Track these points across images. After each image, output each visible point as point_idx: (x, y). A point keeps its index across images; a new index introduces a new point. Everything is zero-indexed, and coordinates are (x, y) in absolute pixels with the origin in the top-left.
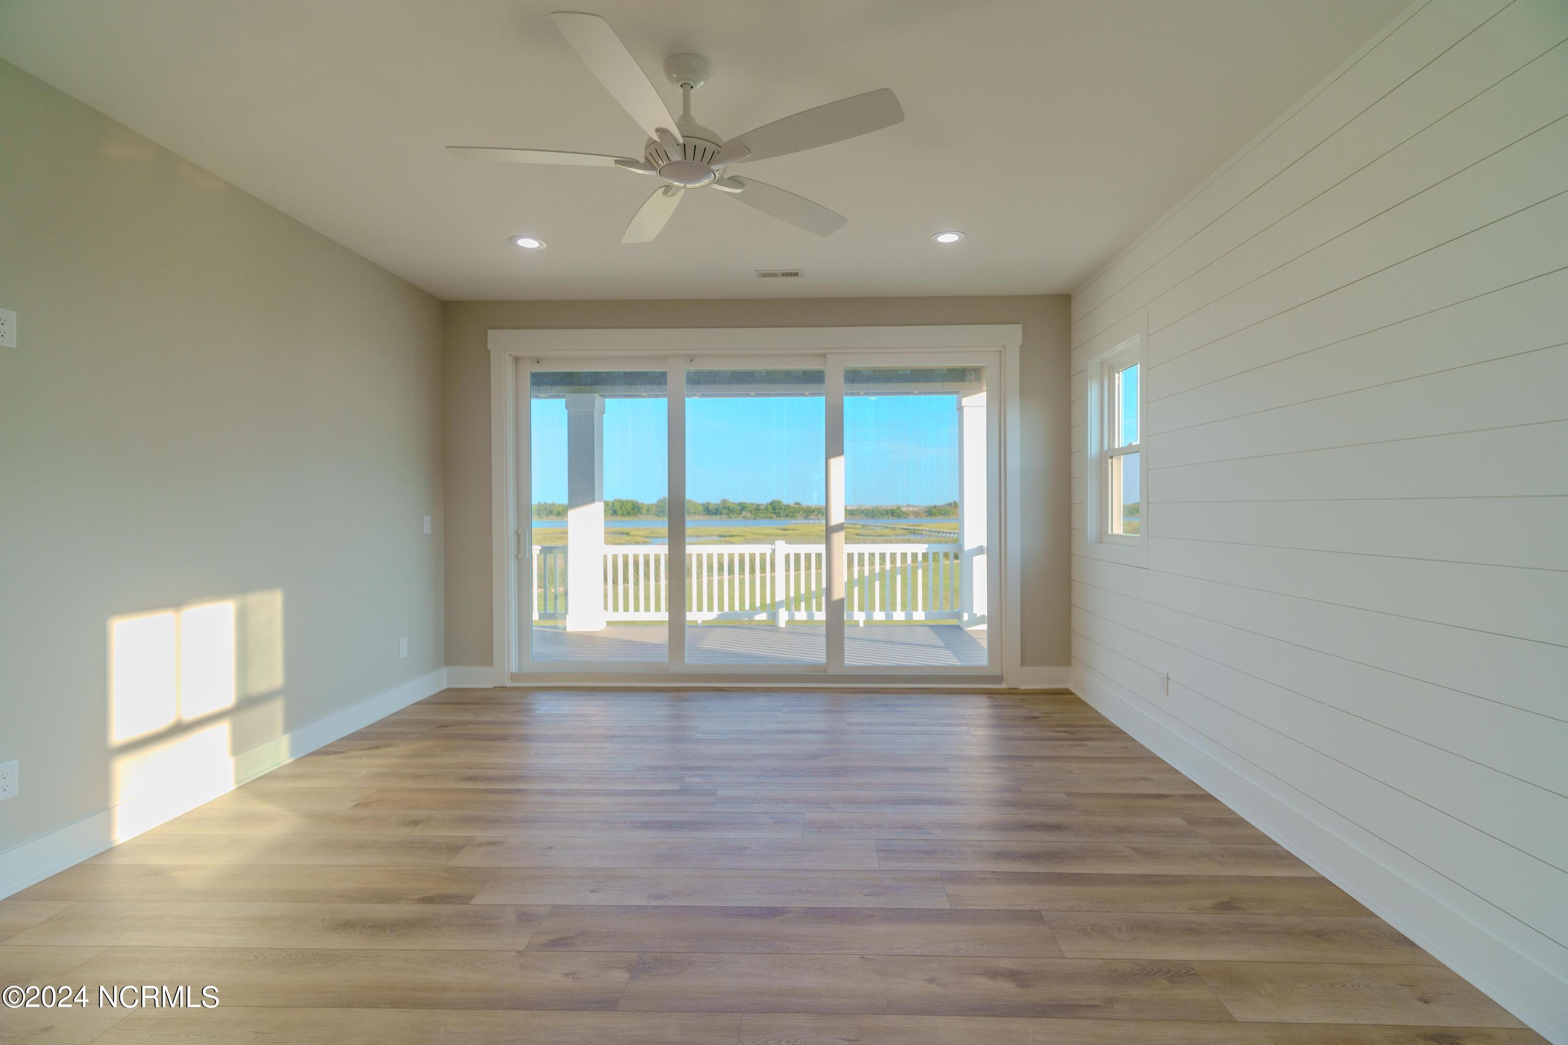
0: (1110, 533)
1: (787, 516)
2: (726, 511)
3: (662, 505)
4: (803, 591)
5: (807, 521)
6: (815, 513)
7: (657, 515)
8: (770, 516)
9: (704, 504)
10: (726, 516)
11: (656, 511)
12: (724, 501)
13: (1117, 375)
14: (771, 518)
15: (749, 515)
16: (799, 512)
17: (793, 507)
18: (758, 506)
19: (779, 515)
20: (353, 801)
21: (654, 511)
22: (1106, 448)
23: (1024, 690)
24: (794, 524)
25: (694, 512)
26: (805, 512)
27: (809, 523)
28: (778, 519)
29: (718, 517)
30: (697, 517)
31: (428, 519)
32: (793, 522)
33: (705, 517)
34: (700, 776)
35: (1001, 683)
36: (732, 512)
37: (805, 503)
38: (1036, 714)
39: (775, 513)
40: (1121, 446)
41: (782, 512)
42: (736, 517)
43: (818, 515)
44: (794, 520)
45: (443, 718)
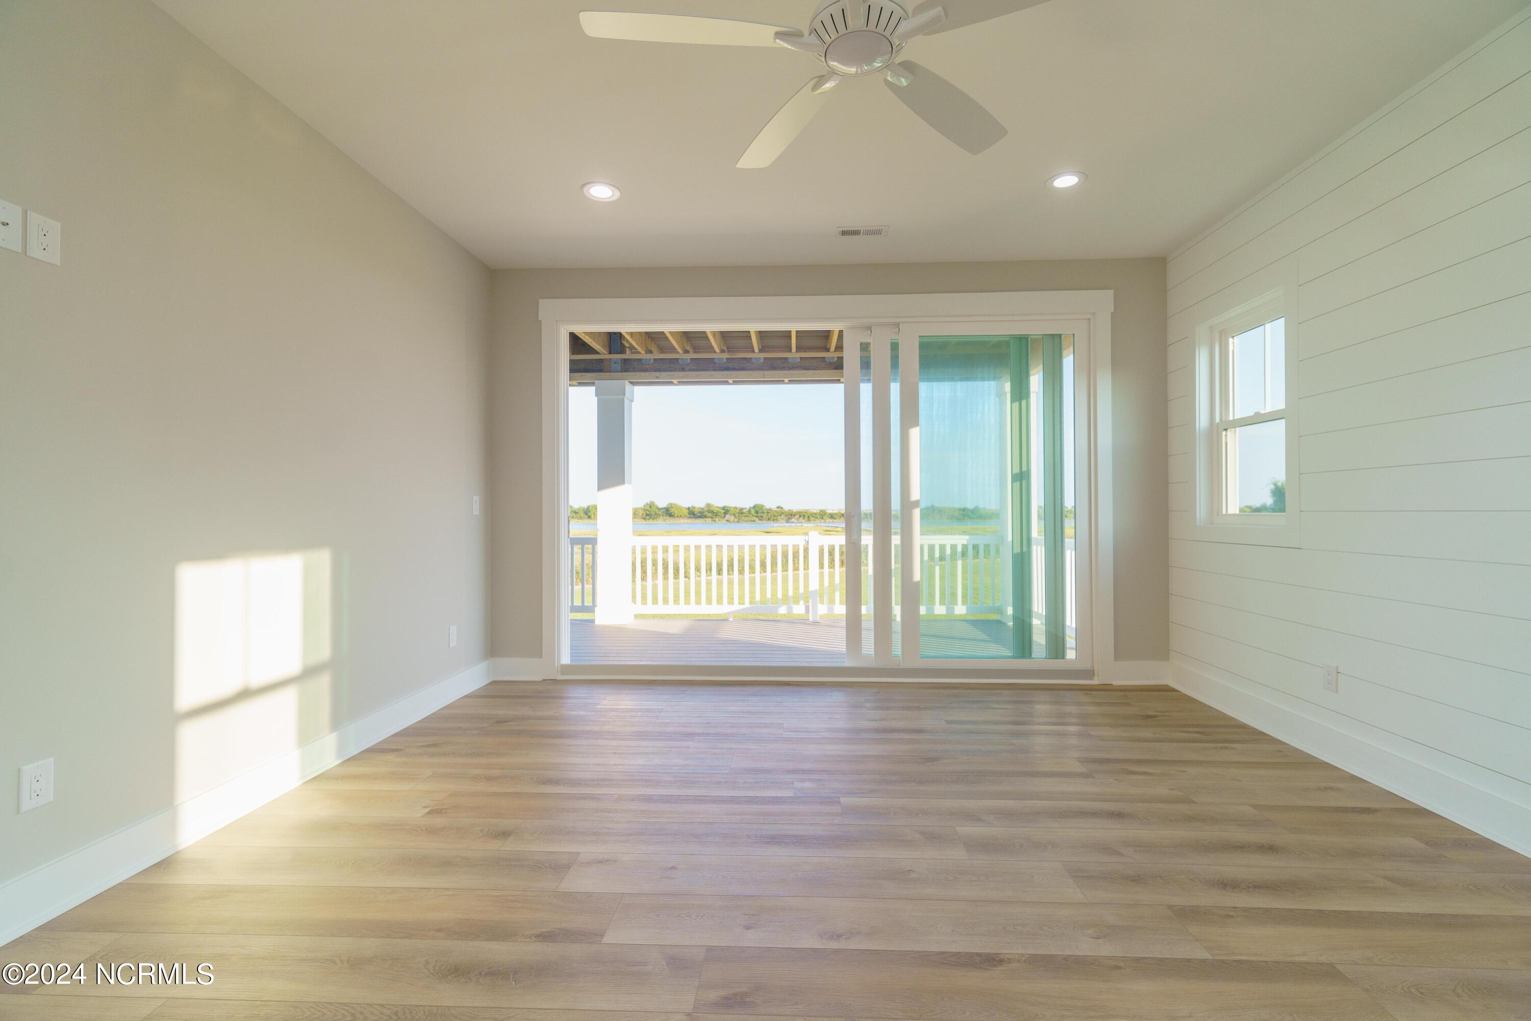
0: (1224, 512)
1: (769, 519)
2: (710, 515)
3: (648, 509)
4: (801, 590)
5: (789, 524)
6: (796, 517)
7: (644, 518)
8: (752, 520)
9: (689, 509)
10: (710, 519)
11: (642, 515)
12: (708, 505)
13: (1231, 340)
14: (754, 521)
15: (732, 518)
16: (781, 515)
17: (775, 511)
18: (741, 509)
19: (761, 518)
20: (426, 807)
21: (641, 514)
22: (1217, 420)
23: (1118, 686)
24: (776, 526)
25: (679, 516)
26: (786, 515)
27: (791, 526)
28: (761, 522)
29: (702, 520)
30: (682, 521)
31: (476, 499)
32: (775, 525)
33: (690, 521)
34: (810, 780)
35: (1092, 679)
36: (716, 515)
37: (786, 508)
38: (1151, 713)
39: (757, 517)
40: (1236, 418)
41: (765, 516)
42: (719, 520)
43: (799, 518)
44: (775, 523)
45: (501, 712)
